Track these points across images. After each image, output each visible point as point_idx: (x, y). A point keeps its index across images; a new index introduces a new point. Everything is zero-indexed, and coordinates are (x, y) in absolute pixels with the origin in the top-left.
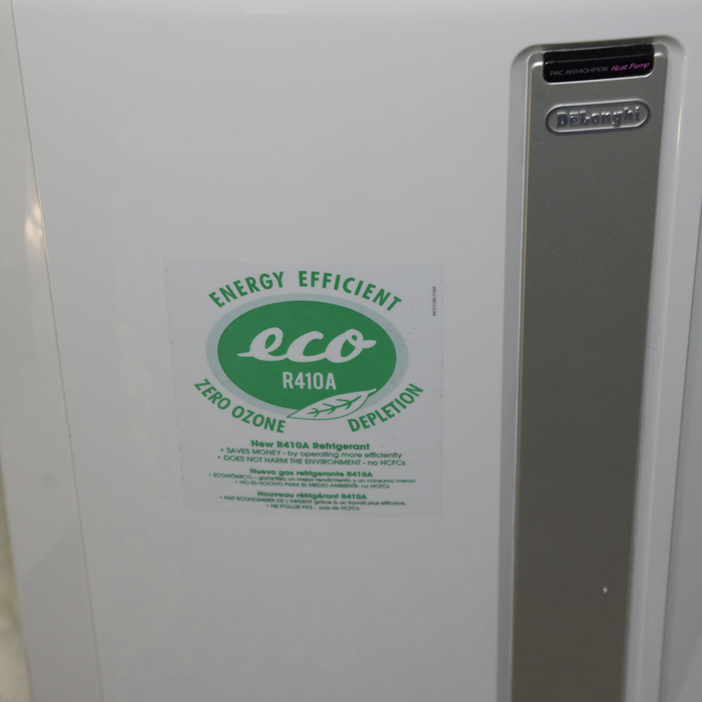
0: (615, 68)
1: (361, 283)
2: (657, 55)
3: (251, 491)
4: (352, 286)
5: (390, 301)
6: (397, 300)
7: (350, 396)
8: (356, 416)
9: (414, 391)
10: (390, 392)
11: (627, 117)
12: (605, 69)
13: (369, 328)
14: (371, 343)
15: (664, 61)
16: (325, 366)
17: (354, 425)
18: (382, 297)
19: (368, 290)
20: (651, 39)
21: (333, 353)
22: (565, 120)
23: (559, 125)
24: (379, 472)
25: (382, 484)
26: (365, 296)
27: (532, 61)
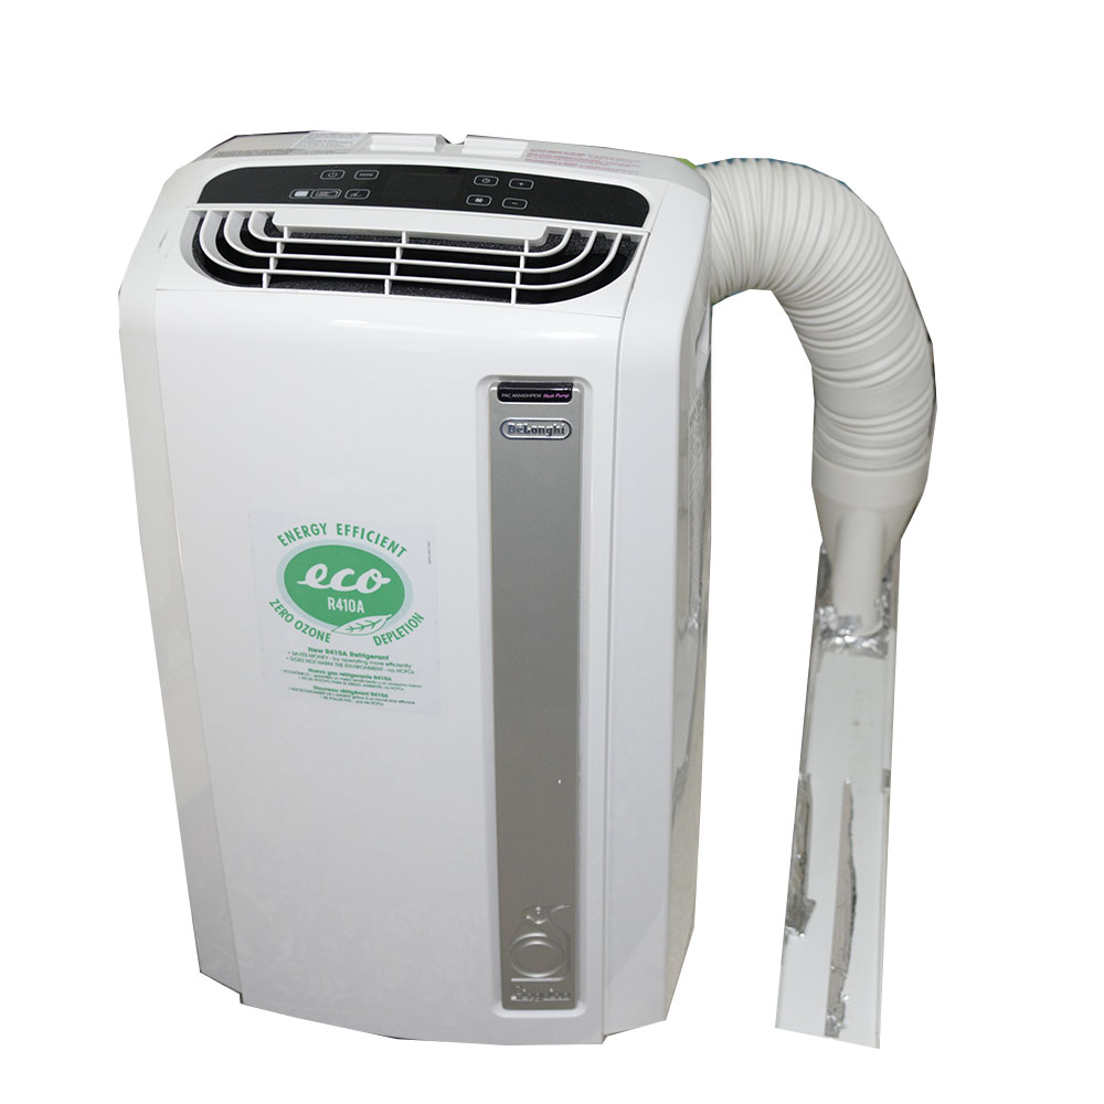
0: (546, 396)
1: (379, 535)
2: (574, 390)
3: (309, 685)
4: (373, 537)
5: (399, 550)
6: (404, 549)
7: (374, 619)
8: (378, 634)
9: (418, 618)
10: (402, 618)
11: (556, 431)
12: (539, 396)
13: (386, 570)
14: (387, 580)
15: (581, 396)
16: (356, 595)
17: (378, 641)
18: (393, 547)
19: (384, 541)
20: (572, 378)
21: (361, 585)
22: (512, 429)
23: (509, 433)
24: (396, 678)
25: (398, 687)
26: (381, 545)
27: (492, 386)
